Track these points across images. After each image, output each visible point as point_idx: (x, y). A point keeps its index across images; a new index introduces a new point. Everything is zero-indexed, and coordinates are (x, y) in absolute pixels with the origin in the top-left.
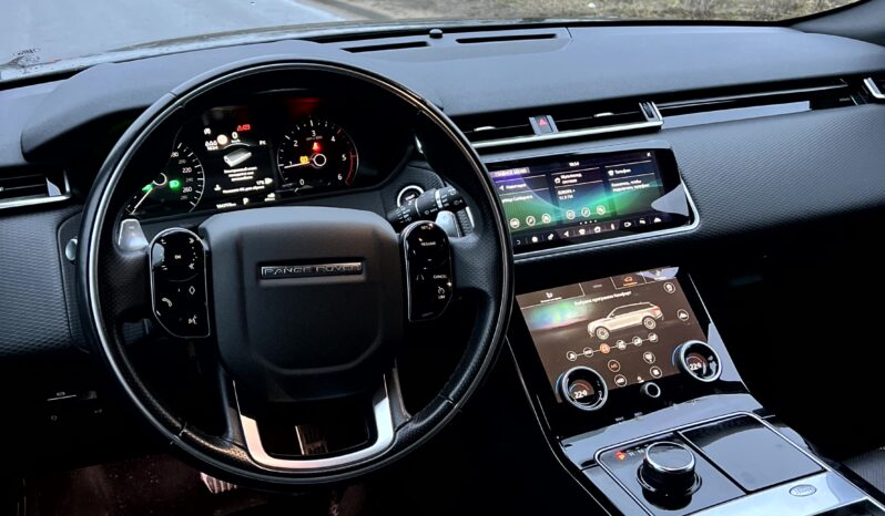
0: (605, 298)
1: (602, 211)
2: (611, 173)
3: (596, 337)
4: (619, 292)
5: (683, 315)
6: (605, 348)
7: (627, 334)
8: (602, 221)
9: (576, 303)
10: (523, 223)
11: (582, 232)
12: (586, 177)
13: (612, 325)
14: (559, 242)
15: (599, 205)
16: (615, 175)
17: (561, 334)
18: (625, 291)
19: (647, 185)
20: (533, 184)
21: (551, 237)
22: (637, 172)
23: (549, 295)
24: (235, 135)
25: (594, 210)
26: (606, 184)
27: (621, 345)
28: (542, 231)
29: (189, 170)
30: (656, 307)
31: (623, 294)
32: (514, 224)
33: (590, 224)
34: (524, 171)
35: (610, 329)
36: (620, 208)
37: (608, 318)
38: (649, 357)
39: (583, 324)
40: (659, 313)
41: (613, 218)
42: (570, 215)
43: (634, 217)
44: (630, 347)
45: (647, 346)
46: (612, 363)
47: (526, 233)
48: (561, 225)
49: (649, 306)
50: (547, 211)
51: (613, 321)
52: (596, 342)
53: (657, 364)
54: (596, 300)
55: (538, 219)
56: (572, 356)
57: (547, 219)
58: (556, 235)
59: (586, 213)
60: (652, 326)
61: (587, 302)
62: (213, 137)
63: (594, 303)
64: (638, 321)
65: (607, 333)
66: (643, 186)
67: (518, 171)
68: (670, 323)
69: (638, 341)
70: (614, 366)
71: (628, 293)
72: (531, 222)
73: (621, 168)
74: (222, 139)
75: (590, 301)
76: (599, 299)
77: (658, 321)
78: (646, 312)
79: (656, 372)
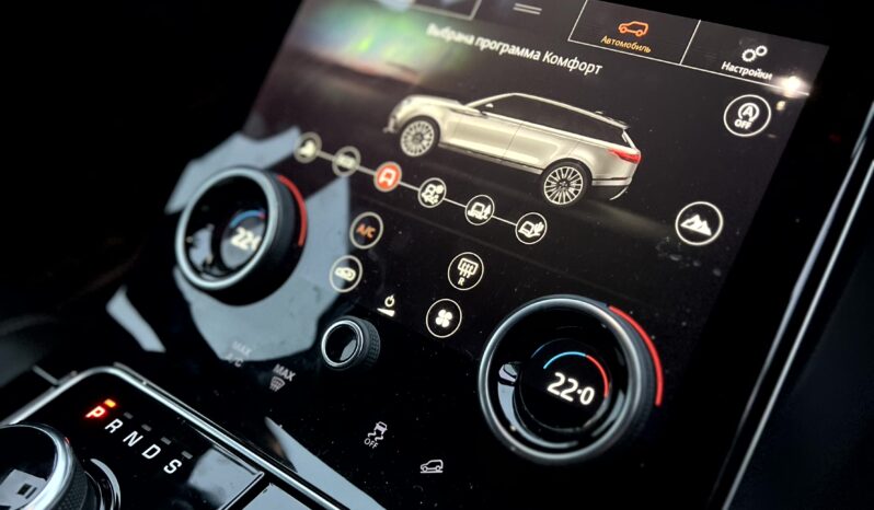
0: (515, 51)
3: (395, 139)
4: (567, 55)
5: (698, 225)
9: (432, 29)
13: (461, 131)
27: (432, 194)
30: (633, 151)
31: (573, 64)
35: (452, 140)
37: (468, 108)
38: (467, 268)
39: (397, 89)
40: (621, 173)
45: (492, 239)
49: (613, 135)
52: (382, 148)
54: (485, 43)
60: (562, 195)
63: (475, 49)
64: (535, 162)
65: (427, 144)
68: (628, 219)
71: (588, 68)
75: (469, 40)
76: (493, 45)
77: (594, 192)
78: (584, 149)
79: (444, 318)
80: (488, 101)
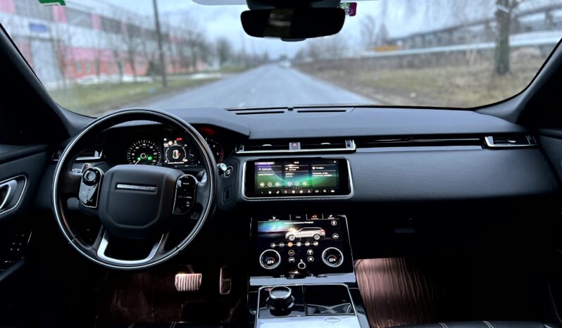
0: (301, 223)
1: (305, 184)
2: (314, 168)
3: (288, 239)
5: (336, 236)
6: (290, 245)
7: (304, 240)
8: (304, 188)
9: (285, 223)
10: (266, 185)
11: (293, 192)
12: (301, 169)
14: (281, 194)
15: (304, 181)
16: (316, 169)
17: (272, 235)
19: (331, 175)
20: (274, 169)
21: (278, 192)
22: (326, 169)
23: (274, 218)
24: (175, 141)
25: (301, 183)
26: (310, 172)
27: (299, 244)
28: (274, 189)
29: (156, 154)
31: (309, 222)
32: (262, 185)
33: (298, 189)
34: (272, 163)
35: (297, 236)
36: (314, 184)
39: (284, 232)
41: (310, 187)
42: (289, 184)
43: (320, 188)
44: (303, 246)
45: (311, 247)
46: (291, 251)
47: (266, 190)
48: (284, 188)
49: (320, 230)
50: (278, 181)
51: (299, 233)
52: (287, 241)
53: (313, 255)
55: (274, 184)
56: (273, 245)
57: (278, 185)
58: (280, 192)
59: (297, 184)
60: (318, 238)
62: (167, 142)
63: (294, 224)
64: (312, 235)
65: (294, 238)
66: (329, 175)
67: (269, 163)
68: (327, 238)
69: (308, 244)
70: (291, 253)
71: (312, 222)
72: (270, 185)
73: (318, 166)
74: (170, 143)
75: (292, 223)
76: (296, 223)
77: (321, 237)
78: (317, 232)
79: (311, 259)
80: (300, 230)
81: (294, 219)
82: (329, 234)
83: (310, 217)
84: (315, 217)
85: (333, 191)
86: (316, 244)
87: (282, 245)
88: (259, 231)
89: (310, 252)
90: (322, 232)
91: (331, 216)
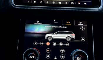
0: (57, 27)
3: (47, 39)
4: (63, 26)
5: (83, 39)
6: (48, 44)
7: (58, 41)
9: (46, 26)
11: (54, 3)
13: (54, 37)
17: (35, 35)
18: (65, 26)
21: (41, 2)
23: (38, 22)
27: (55, 44)
30: (74, 34)
31: (64, 27)
35: (54, 38)
37: (54, 34)
39: (45, 34)
43: (76, 1)
44: (58, 46)
45: (64, 47)
46: (48, 49)
49: (71, 33)
51: (56, 35)
52: (47, 41)
53: (64, 54)
54: (53, 27)
56: (36, 44)
58: (43, 2)
60: (69, 40)
61: (50, 27)
63: (52, 28)
64: (65, 38)
65: (51, 39)
69: (61, 44)
71: (66, 27)
75: (51, 27)
76: (54, 27)
77: (72, 39)
78: (69, 35)
79: (63, 57)
80: (56, 33)
81: (52, 24)
82: (78, 37)
83: (65, 23)
84: (68, 23)
85: (85, 4)
86: (68, 44)
87: (42, 44)
88: (26, 31)
89: (63, 51)
90: (73, 36)
91: (81, 23)
